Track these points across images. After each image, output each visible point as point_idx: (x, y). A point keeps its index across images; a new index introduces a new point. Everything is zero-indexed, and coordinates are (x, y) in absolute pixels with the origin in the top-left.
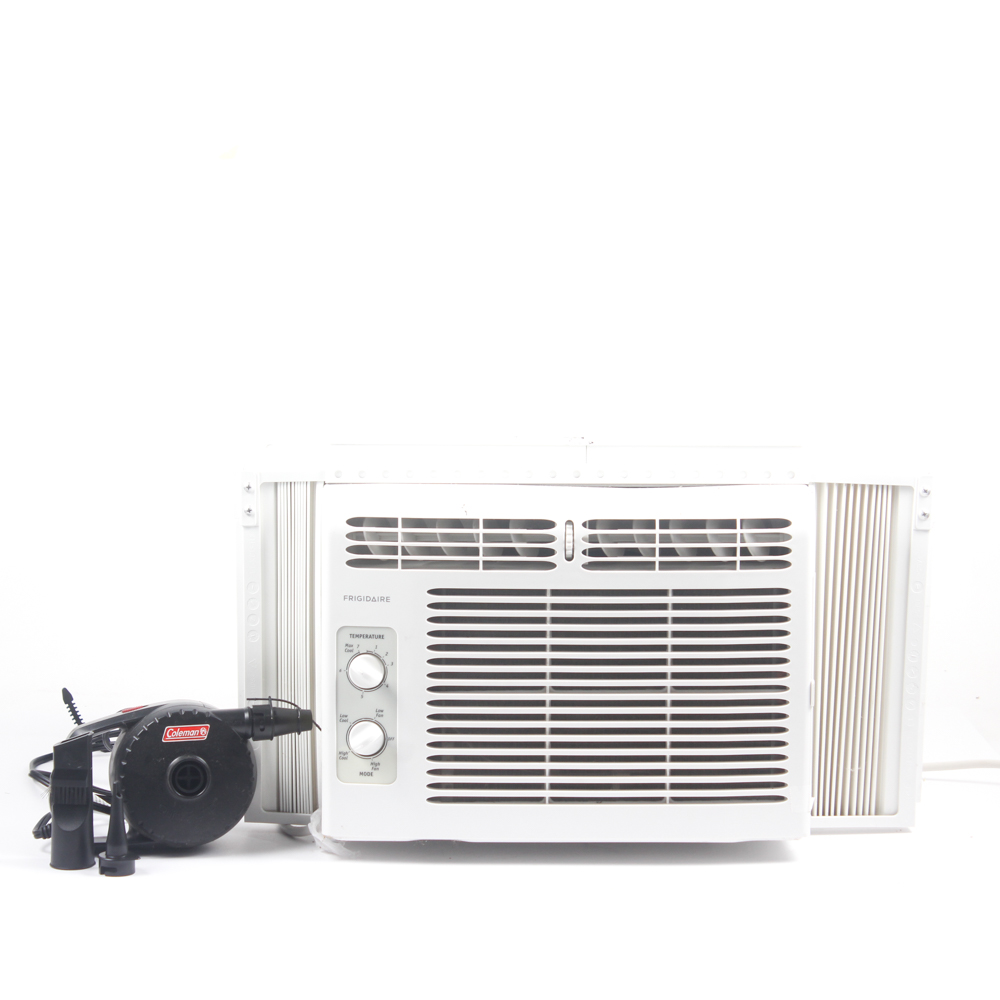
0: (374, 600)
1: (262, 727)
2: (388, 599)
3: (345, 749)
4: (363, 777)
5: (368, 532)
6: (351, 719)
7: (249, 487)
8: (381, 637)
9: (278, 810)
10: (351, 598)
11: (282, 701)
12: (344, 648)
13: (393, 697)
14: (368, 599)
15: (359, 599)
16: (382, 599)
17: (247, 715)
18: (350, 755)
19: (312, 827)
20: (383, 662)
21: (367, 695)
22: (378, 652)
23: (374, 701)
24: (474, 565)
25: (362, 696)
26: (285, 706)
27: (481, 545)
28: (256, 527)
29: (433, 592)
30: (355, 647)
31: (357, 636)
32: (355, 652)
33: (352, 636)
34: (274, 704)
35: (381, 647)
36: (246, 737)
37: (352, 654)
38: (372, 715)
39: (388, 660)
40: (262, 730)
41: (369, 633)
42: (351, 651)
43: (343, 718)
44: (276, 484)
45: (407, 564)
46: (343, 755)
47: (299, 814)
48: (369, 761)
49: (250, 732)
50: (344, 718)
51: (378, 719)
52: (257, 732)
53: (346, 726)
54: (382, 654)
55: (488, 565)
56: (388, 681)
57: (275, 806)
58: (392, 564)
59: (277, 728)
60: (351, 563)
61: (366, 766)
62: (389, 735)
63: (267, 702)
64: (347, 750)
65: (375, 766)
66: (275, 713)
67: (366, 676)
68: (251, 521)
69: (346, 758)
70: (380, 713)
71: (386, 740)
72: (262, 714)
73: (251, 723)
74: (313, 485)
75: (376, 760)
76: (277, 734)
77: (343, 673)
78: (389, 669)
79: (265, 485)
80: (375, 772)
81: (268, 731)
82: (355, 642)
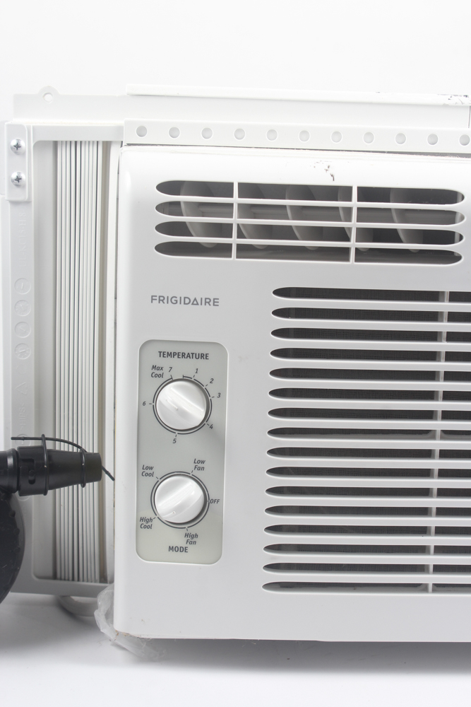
0: (195, 303)
1: (31, 478)
2: (215, 302)
3: (149, 514)
4: (173, 553)
5: (187, 203)
6: (159, 472)
7: (18, 146)
8: (204, 356)
9: (55, 577)
10: (161, 299)
11: (60, 441)
12: (150, 371)
13: (218, 442)
14: (187, 301)
15: (174, 300)
16: (207, 301)
17: (10, 461)
18: (156, 523)
19: (99, 616)
20: (206, 393)
21: (182, 439)
22: (198, 377)
23: (191, 448)
24: (342, 254)
25: (175, 441)
26: (64, 447)
27: (354, 224)
28: (28, 202)
29: (280, 292)
30: (166, 370)
31: (169, 354)
32: (167, 376)
33: (162, 354)
34: (49, 445)
35: (204, 371)
36: (8, 492)
37: (161, 380)
38: (189, 467)
39: (213, 390)
40: (32, 482)
41: (187, 350)
42: (161, 376)
43: (146, 471)
44: (55, 144)
45: (244, 251)
46: (145, 523)
47: (81, 583)
48: (184, 531)
49: (15, 485)
50: (149, 471)
51: (197, 473)
52: (25, 484)
53: (151, 481)
54: (204, 380)
55: (362, 255)
56: (213, 418)
57: (50, 573)
58: (224, 250)
59: (53, 479)
60: (164, 248)
61: (178, 538)
62: (212, 496)
63: (39, 443)
64: (153, 516)
65: (192, 538)
66: (49, 457)
67: (182, 413)
68: (21, 195)
69: (150, 527)
70: (199, 464)
71: (207, 502)
72: (32, 461)
73: (16, 471)
74: (107, 146)
75: (192, 531)
76: (54, 487)
77: (148, 406)
78: (215, 402)
79: (40, 145)
80: (190, 547)
81: (40, 483)
82: (166, 363)
